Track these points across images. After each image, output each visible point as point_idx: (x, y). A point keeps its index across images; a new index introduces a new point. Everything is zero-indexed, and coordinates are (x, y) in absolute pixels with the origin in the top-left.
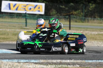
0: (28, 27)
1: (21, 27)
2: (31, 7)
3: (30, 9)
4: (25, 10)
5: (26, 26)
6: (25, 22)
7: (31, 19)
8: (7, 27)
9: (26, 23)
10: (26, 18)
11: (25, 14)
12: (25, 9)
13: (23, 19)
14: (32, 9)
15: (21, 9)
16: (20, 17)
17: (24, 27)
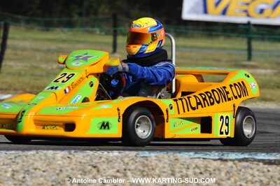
0: (254, 61)
1: (236, 61)
3: (262, 11)
4: (248, 15)
5: (249, 58)
7: (263, 39)
8: (197, 60)
9: (250, 50)
10: (249, 36)
11: (247, 27)
12: (246, 11)
13: (240, 39)
16: (232, 34)
17: (244, 61)
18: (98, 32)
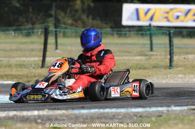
1: (142, 52)
2: (178, 14)
3: (178, 17)
4: (168, 21)
5: (152, 49)
6: (149, 42)
11: (149, 28)
12: (166, 18)
14: (181, 18)
15: (160, 18)
17: (148, 51)
18: (13, 34)
